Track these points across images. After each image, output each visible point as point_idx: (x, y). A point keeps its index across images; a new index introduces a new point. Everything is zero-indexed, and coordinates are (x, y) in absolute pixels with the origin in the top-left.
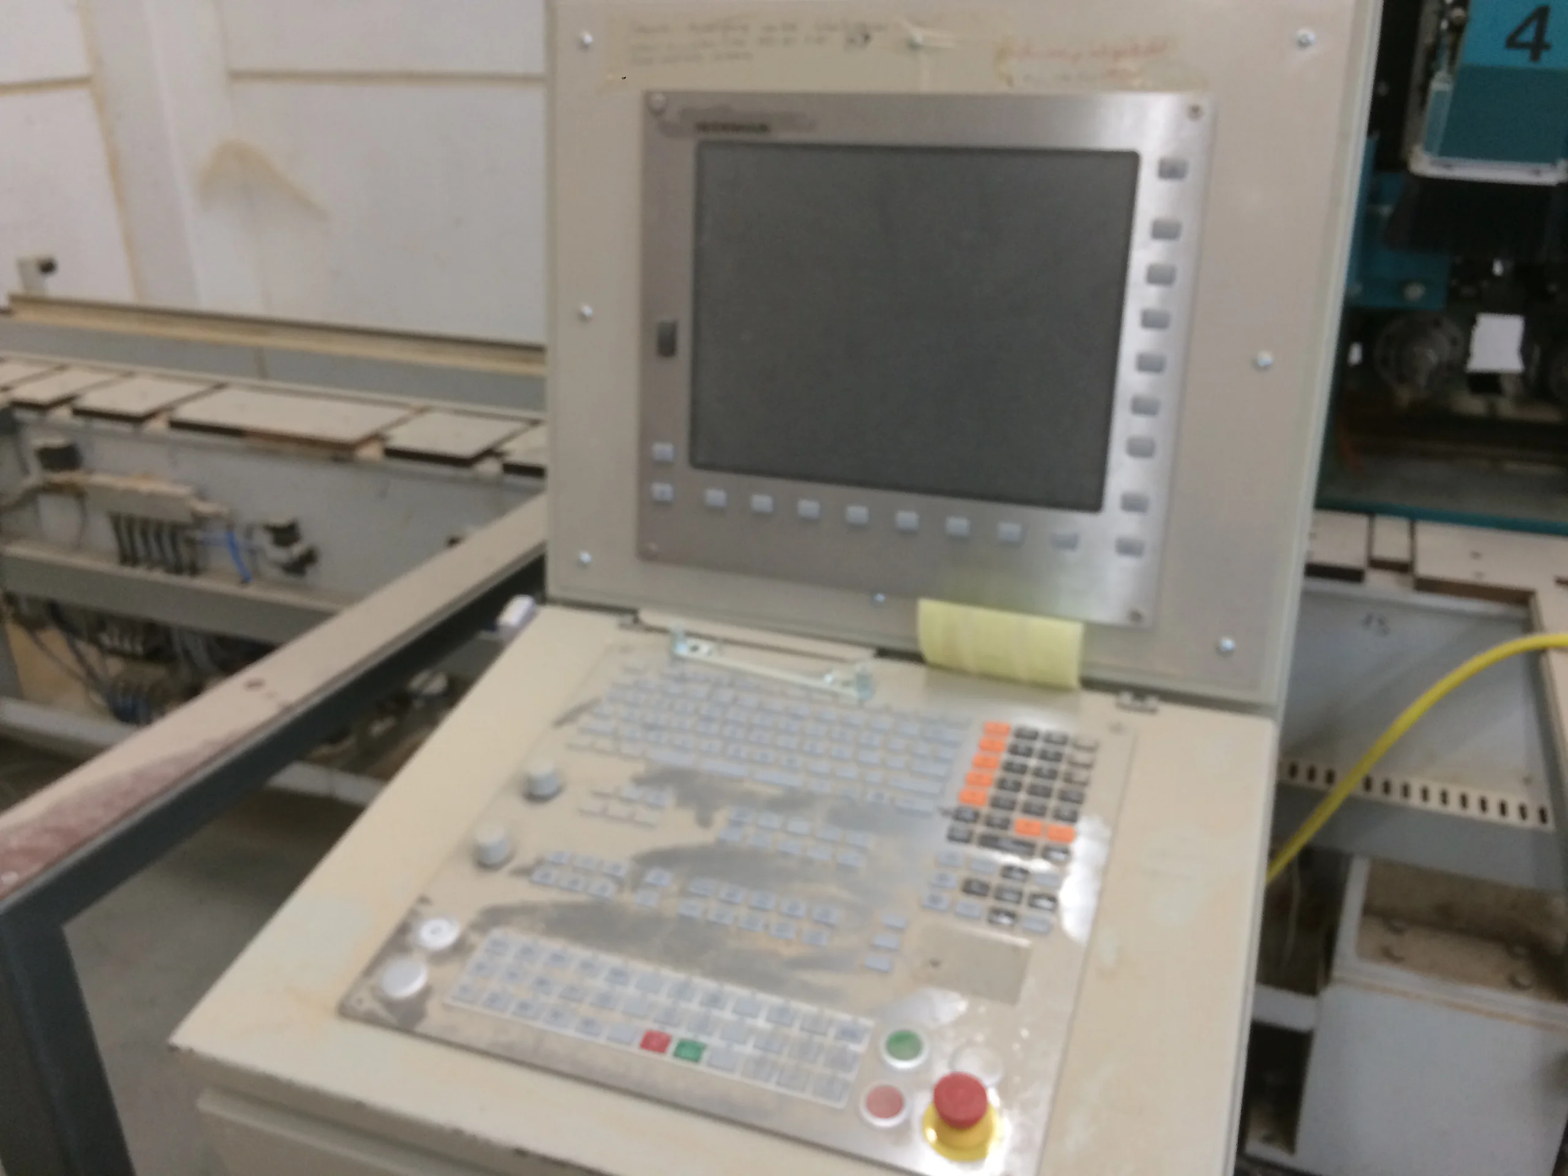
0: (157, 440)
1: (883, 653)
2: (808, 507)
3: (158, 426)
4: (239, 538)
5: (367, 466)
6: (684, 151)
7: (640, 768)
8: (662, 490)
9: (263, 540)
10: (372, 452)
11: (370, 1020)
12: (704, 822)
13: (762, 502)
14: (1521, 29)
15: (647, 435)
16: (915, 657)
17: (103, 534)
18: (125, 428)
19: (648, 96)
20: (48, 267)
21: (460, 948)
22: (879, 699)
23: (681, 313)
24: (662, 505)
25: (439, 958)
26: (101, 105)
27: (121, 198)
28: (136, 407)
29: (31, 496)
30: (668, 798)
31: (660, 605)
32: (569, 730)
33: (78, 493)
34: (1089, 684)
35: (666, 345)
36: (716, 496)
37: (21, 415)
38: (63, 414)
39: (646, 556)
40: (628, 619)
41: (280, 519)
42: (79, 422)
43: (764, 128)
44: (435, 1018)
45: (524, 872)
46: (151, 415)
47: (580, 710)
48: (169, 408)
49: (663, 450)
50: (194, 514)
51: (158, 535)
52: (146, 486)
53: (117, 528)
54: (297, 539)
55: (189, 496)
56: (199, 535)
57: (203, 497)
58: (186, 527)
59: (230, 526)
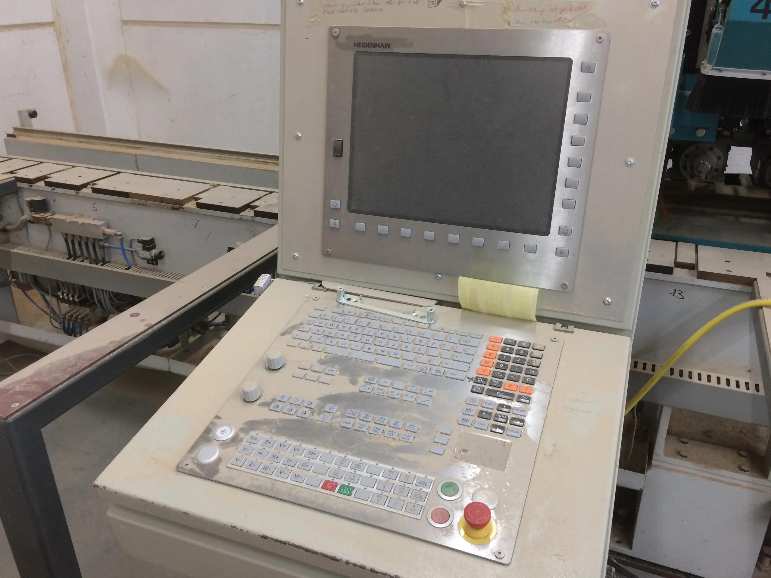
0: (87, 198)
1: (440, 303)
2: (405, 231)
3: (88, 191)
4: (126, 247)
6: (349, 56)
7: (323, 356)
8: (334, 222)
9: (138, 247)
10: (191, 205)
11: (192, 474)
12: (353, 382)
13: (383, 229)
14: (758, 3)
15: (327, 196)
16: (457, 305)
17: (60, 244)
19: (331, 29)
20: (33, 114)
21: (235, 440)
22: (438, 325)
24: (334, 230)
25: (225, 444)
26: (59, 36)
27: (68, 82)
29: (25, 224)
30: (336, 370)
31: (332, 278)
32: (288, 337)
33: (48, 224)
34: (540, 319)
35: (338, 152)
36: (360, 226)
38: (41, 184)
39: (326, 254)
40: (317, 285)
41: (147, 238)
42: (49, 189)
44: (223, 473)
45: (267, 404)
46: (84, 186)
47: (293, 328)
48: (93, 182)
49: (335, 203)
50: (104, 234)
51: (86, 244)
52: (80, 221)
53: (66, 241)
54: (154, 247)
55: (102, 225)
56: (106, 245)
57: (109, 227)
58: (101, 240)
59: (122, 239)
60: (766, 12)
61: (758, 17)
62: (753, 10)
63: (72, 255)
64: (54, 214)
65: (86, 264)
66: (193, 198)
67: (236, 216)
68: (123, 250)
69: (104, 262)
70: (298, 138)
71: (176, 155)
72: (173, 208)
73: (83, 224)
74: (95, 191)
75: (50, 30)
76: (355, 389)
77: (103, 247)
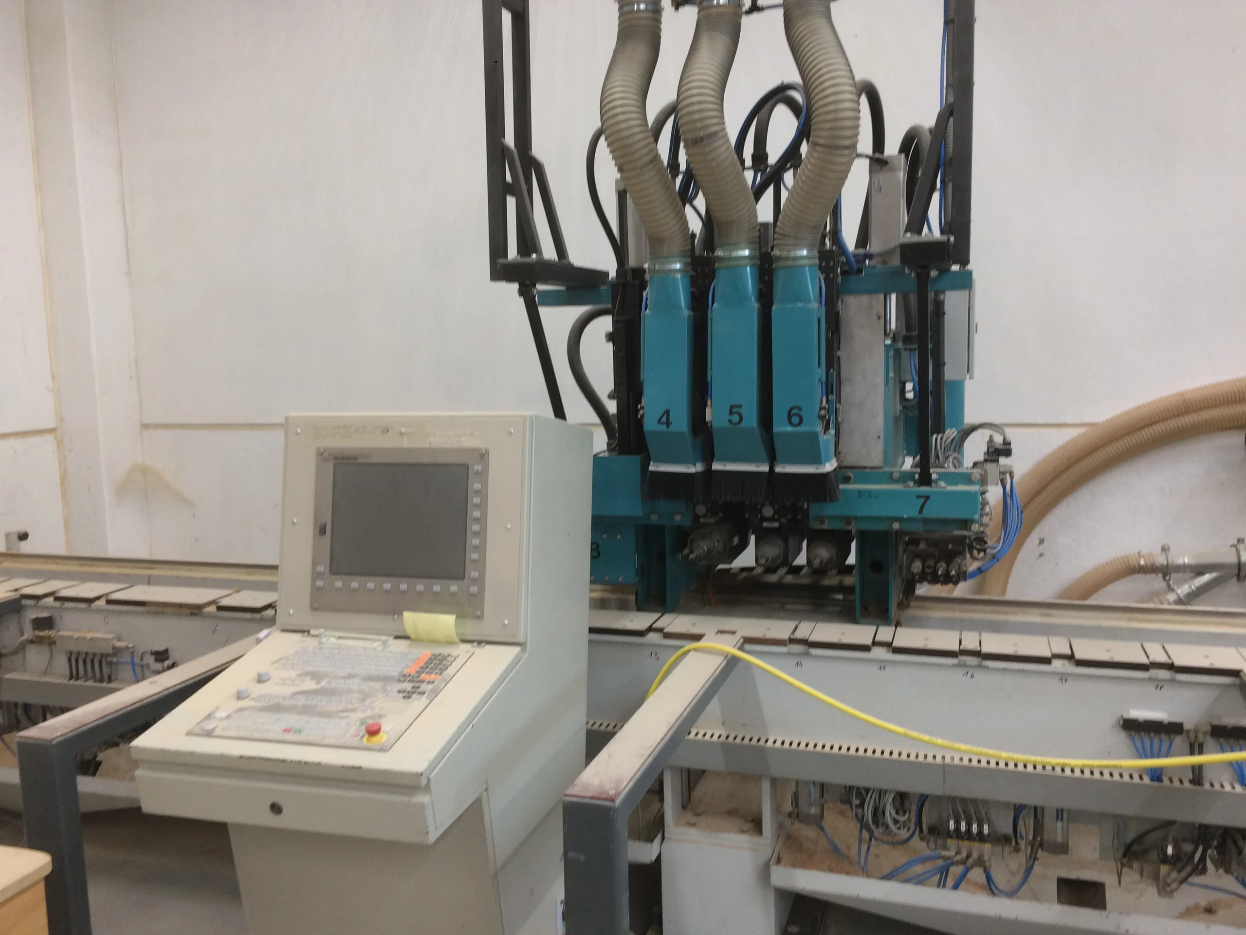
0: (99, 611)
1: (397, 637)
2: (371, 585)
3: (102, 603)
4: (137, 660)
5: (209, 616)
6: (330, 467)
7: (300, 672)
8: (320, 583)
9: (150, 660)
10: (212, 609)
11: (197, 735)
12: (318, 682)
13: (355, 585)
14: (662, 417)
15: (315, 563)
16: (407, 638)
17: (61, 664)
18: (83, 605)
19: (318, 449)
20: (23, 537)
21: (228, 717)
22: (392, 649)
23: (328, 519)
24: (319, 589)
25: (222, 719)
26: (60, 444)
27: (65, 500)
28: (91, 595)
29: (22, 647)
30: (308, 678)
31: (317, 627)
32: (277, 665)
33: (51, 642)
34: (464, 641)
35: (322, 531)
36: (339, 584)
37: (24, 602)
38: (50, 600)
39: (314, 609)
40: (306, 634)
41: (161, 648)
42: (58, 604)
43: (356, 458)
44: (218, 732)
45: (254, 699)
46: (98, 598)
47: (281, 659)
48: (107, 594)
49: (321, 568)
50: (114, 648)
51: (92, 662)
52: (89, 636)
53: (70, 660)
54: (167, 658)
55: (112, 639)
56: (115, 660)
57: (119, 639)
58: (108, 655)
59: (133, 652)
60: (668, 423)
61: (663, 428)
62: (660, 423)
63: (74, 676)
64: (59, 631)
65: (90, 683)
66: (213, 602)
67: (257, 616)
68: (133, 663)
69: (108, 680)
70: (294, 523)
71: (197, 573)
72: (192, 614)
73: (91, 639)
74: (110, 602)
76: (319, 686)
77: (111, 664)
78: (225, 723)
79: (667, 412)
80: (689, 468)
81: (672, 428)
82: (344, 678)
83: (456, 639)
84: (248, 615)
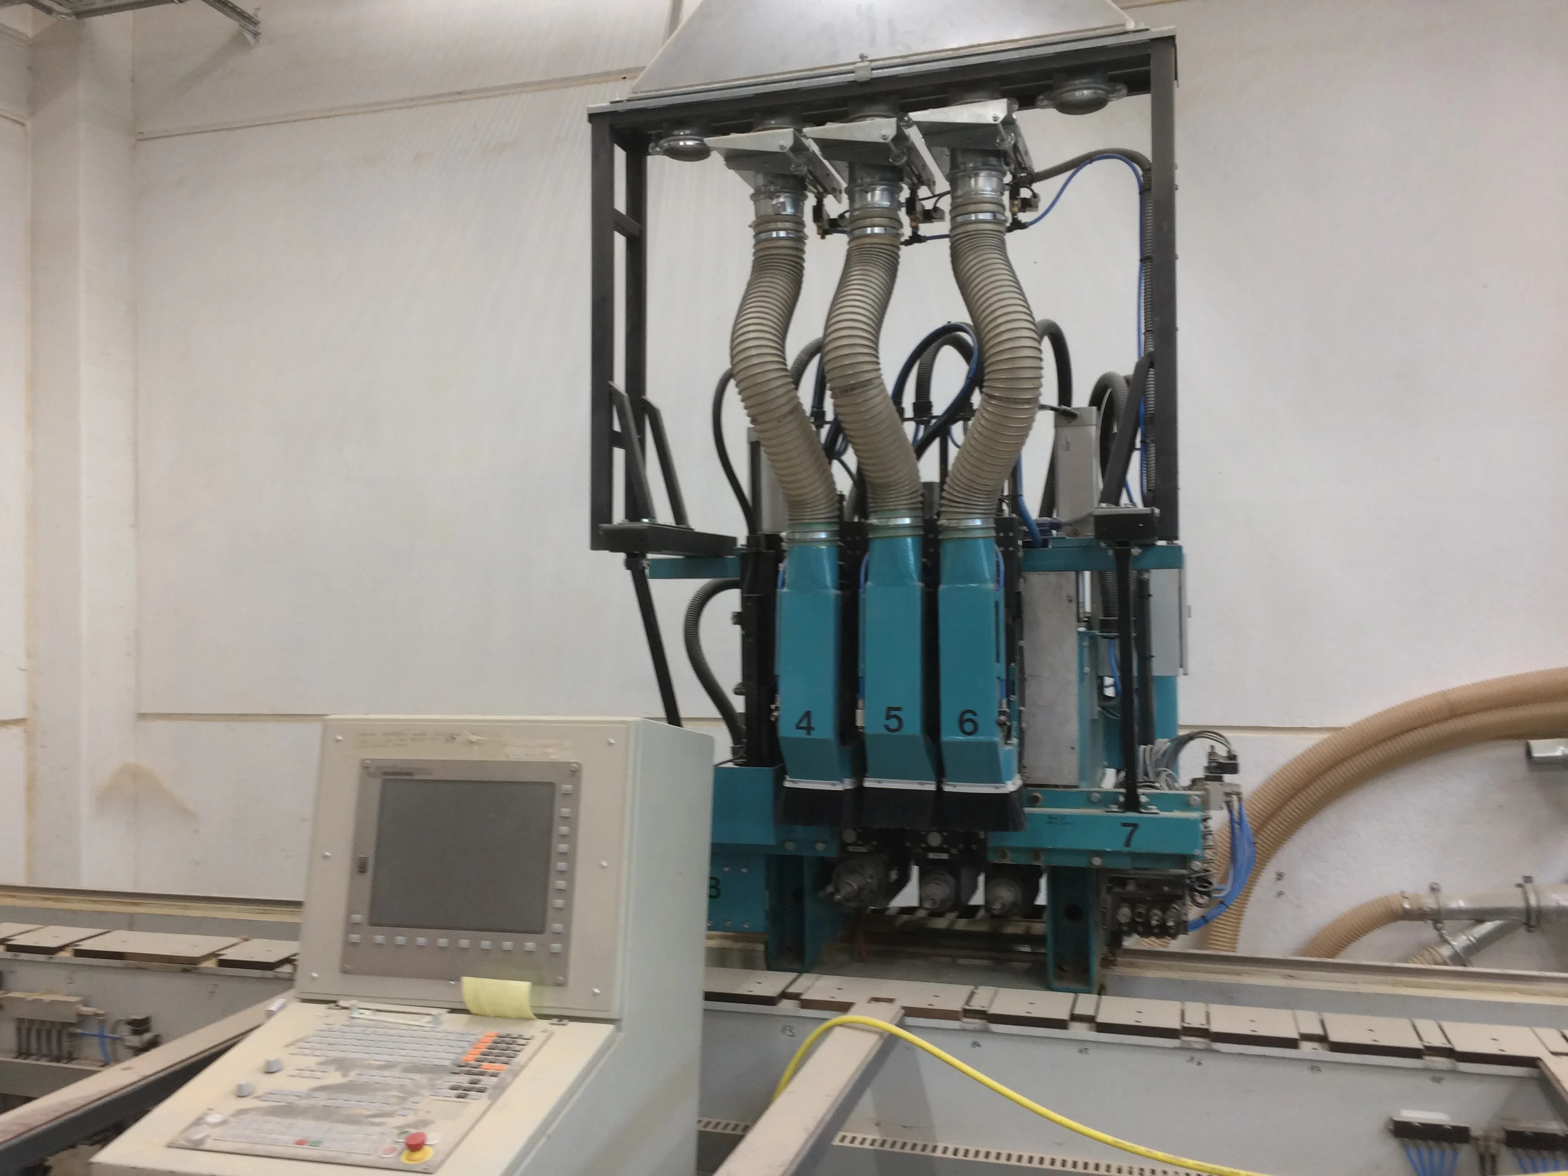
0: (63, 965)
1: (453, 1011)
2: (421, 941)
3: (66, 955)
4: (107, 1032)
5: (207, 973)
6: (376, 785)
7: (322, 1059)
8: (355, 937)
9: (125, 1031)
10: (211, 964)
11: (181, 1147)
12: (345, 1074)
13: (400, 940)
14: (801, 721)
15: (351, 910)
16: (465, 1011)
17: (8, 1036)
18: (42, 957)
19: (363, 761)
21: (224, 1123)
22: (445, 1027)
23: (370, 853)
24: (355, 944)
25: (215, 1126)
26: (30, 739)
27: (31, 810)
28: (55, 943)
30: (331, 1068)
31: (348, 996)
32: (292, 1049)
34: (540, 1016)
35: (362, 868)
36: (379, 939)
39: (345, 971)
40: (332, 1005)
41: (140, 1016)
42: (10, 955)
43: (410, 774)
44: (208, 1144)
45: (258, 1097)
46: (61, 948)
47: (299, 1040)
48: (75, 943)
49: (357, 918)
50: (80, 1015)
51: (49, 1033)
52: (48, 998)
53: (19, 1029)
54: (147, 1030)
55: (78, 1003)
56: (79, 1031)
57: (86, 1005)
58: (71, 1025)
59: (103, 1022)
60: (809, 729)
61: (802, 734)
62: (798, 727)
63: (23, 1053)
64: (9, 991)
65: (44, 1062)
66: (214, 955)
67: (269, 974)
68: (102, 1036)
69: (71, 1058)
70: (326, 857)
71: (196, 912)
72: (185, 971)
73: (50, 1003)
74: (78, 953)
75: (16, 730)
76: (344, 1080)
77: (73, 1036)
78: (217, 1131)
79: (808, 715)
80: (834, 785)
81: (814, 735)
82: (380, 1068)
83: (530, 1014)
84: (257, 973)
